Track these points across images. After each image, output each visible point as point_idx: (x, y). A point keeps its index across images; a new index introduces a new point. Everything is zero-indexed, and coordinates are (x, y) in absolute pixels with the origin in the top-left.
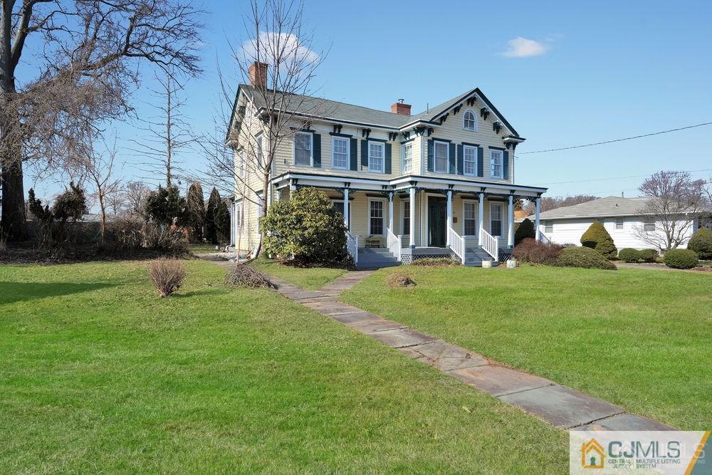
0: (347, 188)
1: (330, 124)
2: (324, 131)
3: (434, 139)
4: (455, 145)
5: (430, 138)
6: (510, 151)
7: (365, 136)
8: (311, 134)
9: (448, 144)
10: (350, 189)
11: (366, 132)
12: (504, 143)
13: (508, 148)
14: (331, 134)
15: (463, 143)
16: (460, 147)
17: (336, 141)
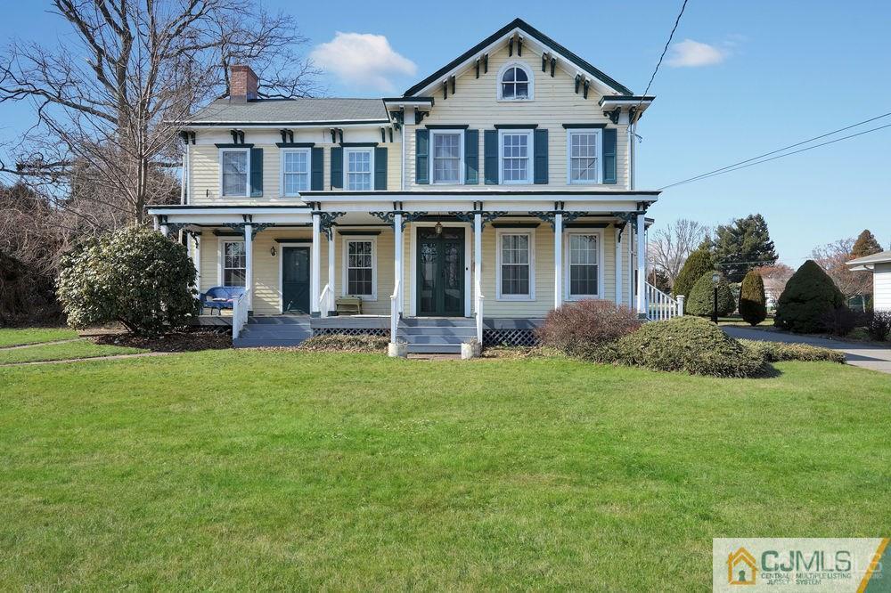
0: (248, 224)
1: (275, 131)
2: (267, 143)
3: (430, 127)
4: (476, 132)
5: (422, 126)
6: (622, 127)
7: (338, 141)
8: (248, 150)
9: (462, 132)
10: (253, 225)
11: (337, 134)
12: (605, 113)
13: (616, 122)
14: (279, 145)
15: (498, 127)
16: (491, 136)
17: (288, 155)
